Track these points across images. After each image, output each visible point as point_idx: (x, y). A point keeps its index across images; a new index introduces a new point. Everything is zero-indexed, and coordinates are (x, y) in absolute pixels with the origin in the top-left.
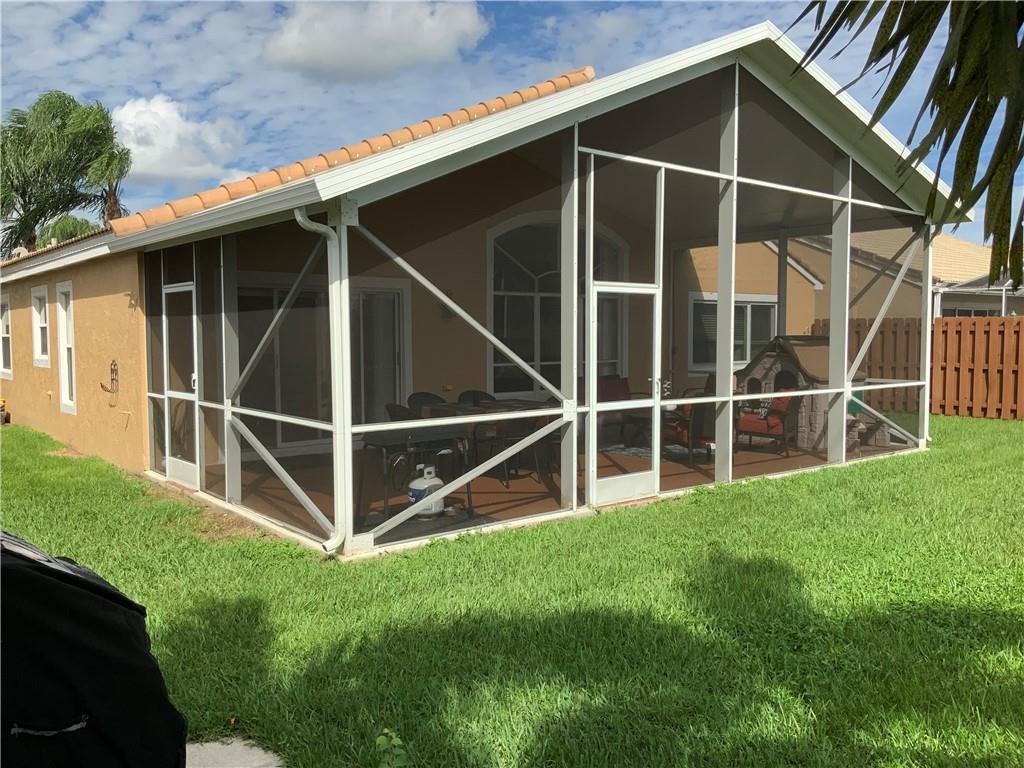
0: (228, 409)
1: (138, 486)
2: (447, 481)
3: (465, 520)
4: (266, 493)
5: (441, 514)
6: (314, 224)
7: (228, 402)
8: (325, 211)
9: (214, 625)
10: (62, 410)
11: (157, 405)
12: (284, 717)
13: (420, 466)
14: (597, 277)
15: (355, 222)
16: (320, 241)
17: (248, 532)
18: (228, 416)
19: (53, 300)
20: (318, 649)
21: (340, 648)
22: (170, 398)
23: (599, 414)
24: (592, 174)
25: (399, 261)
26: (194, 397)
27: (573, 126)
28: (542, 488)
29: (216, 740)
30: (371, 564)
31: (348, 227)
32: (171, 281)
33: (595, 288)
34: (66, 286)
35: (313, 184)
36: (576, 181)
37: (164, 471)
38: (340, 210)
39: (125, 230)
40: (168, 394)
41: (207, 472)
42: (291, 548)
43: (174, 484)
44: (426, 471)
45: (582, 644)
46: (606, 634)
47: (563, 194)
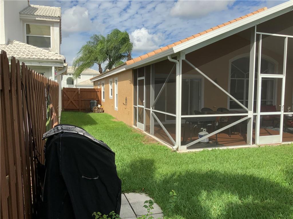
0: (151, 110)
1: (130, 129)
2: (209, 133)
3: (215, 145)
4: (161, 133)
5: (208, 143)
6: (173, 60)
7: (151, 108)
8: (176, 56)
9: (142, 164)
10: (115, 109)
11: (135, 108)
12: (156, 190)
13: (202, 128)
14: (261, 73)
15: (184, 58)
16: (174, 64)
17: (155, 143)
18: (151, 112)
19: (114, 82)
20: (167, 174)
21: (173, 175)
22: (138, 107)
23: (261, 116)
24: (261, 40)
25: (197, 69)
26: (143, 107)
27: (255, 26)
28: (242, 138)
29: (139, 193)
30: (185, 154)
31: (182, 60)
32: (140, 77)
33: (261, 76)
34: (116, 78)
35: (172, 49)
36: (255, 43)
37: (136, 126)
38: (180, 55)
39: (129, 64)
40: (138, 106)
41: (146, 126)
42: (165, 148)
43: (138, 129)
44: (204, 130)
45: (245, 184)
46: (254, 182)
47: (251, 47)
